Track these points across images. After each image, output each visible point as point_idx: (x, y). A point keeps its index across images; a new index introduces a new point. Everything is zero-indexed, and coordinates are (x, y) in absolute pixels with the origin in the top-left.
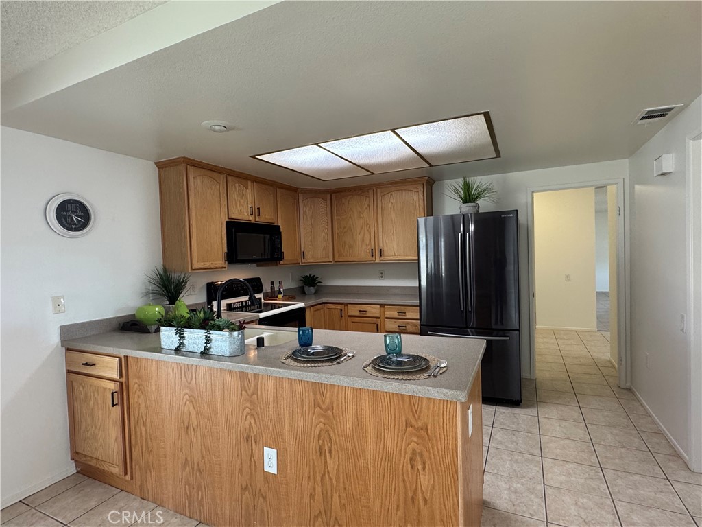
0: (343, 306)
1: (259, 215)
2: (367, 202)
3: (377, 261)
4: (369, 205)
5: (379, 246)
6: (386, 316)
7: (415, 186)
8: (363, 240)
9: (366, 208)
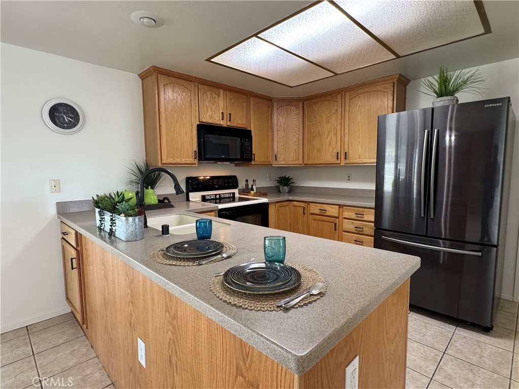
0: (306, 204)
1: (230, 120)
2: (335, 107)
3: (342, 164)
4: (337, 110)
5: (344, 150)
6: (344, 216)
7: (385, 86)
8: (330, 144)
9: (334, 113)
